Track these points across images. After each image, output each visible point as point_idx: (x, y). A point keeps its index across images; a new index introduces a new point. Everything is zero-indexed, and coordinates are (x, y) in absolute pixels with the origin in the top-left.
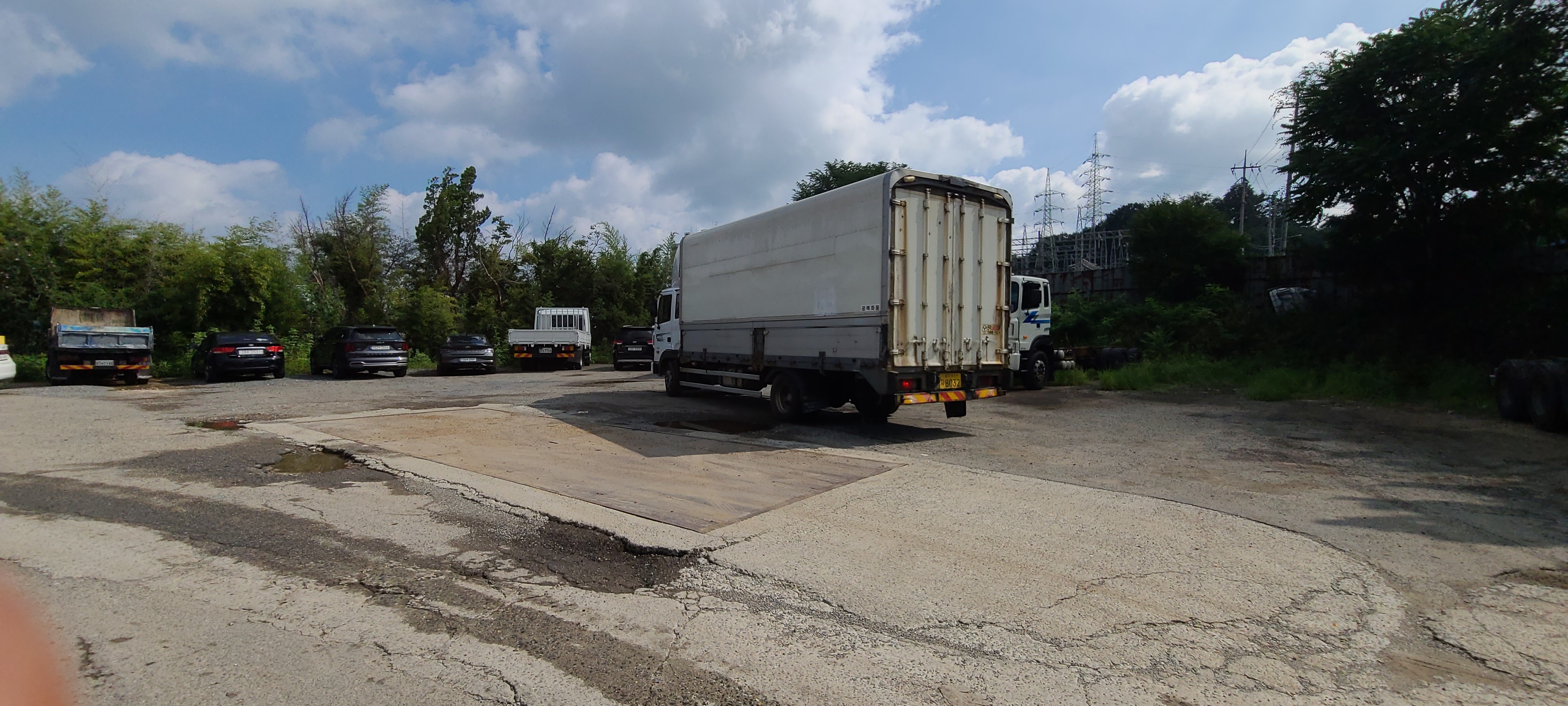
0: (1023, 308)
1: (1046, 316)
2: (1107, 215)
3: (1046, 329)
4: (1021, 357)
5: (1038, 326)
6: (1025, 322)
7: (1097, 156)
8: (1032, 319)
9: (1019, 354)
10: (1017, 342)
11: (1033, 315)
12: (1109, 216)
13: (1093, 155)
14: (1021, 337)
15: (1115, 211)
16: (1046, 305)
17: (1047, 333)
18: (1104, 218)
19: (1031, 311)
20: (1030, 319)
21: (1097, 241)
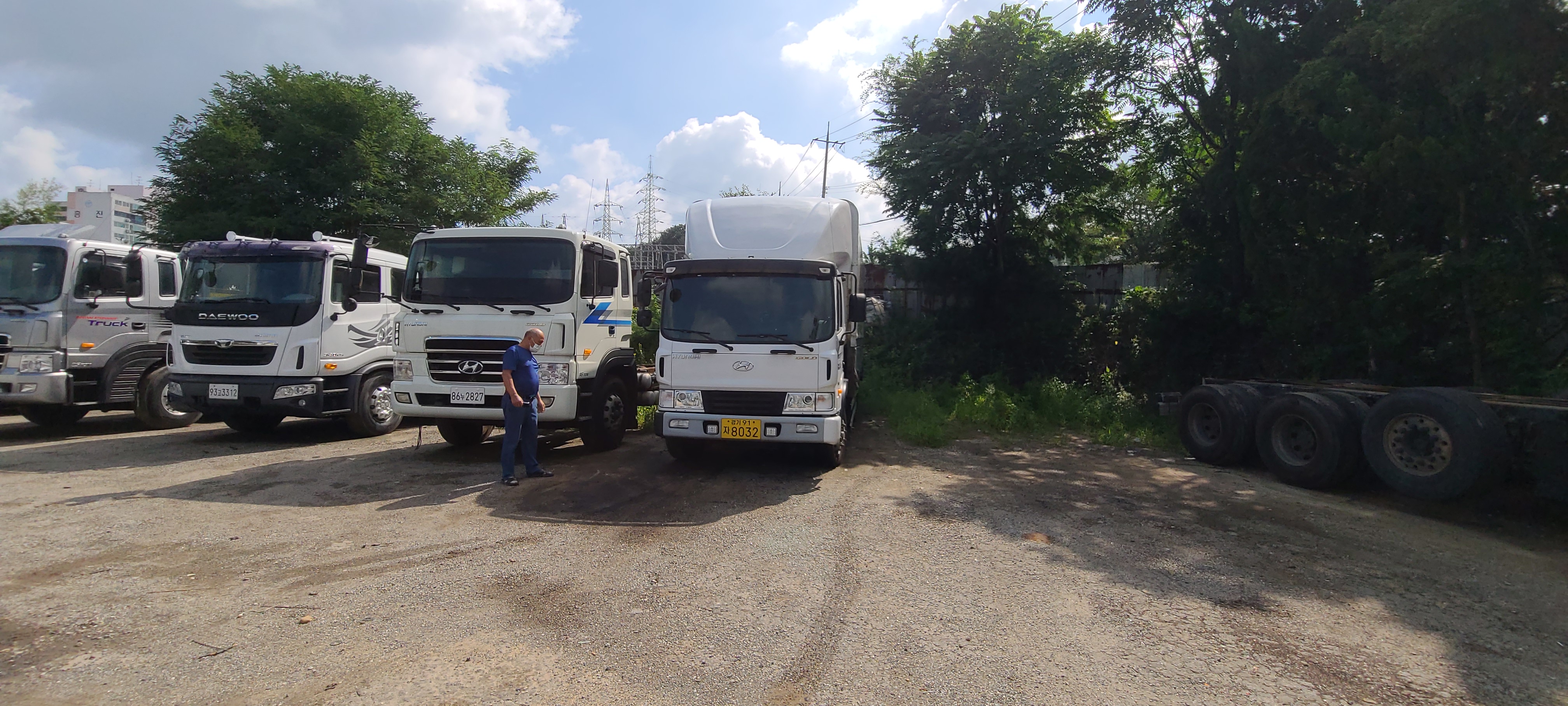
0: (584, 293)
1: (625, 313)
2: (661, 233)
3: (624, 338)
4: (580, 391)
5: (612, 331)
6: (585, 322)
7: (652, 176)
8: (601, 318)
9: (575, 386)
10: (572, 361)
11: (602, 310)
12: (664, 235)
13: (649, 175)
14: (579, 352)
15: (668, 230)
16: (625, 292)
17: (626, 345)
18: (659, 236)
19: (598, 301)
20: (595, 316)
21: (655, 253)
